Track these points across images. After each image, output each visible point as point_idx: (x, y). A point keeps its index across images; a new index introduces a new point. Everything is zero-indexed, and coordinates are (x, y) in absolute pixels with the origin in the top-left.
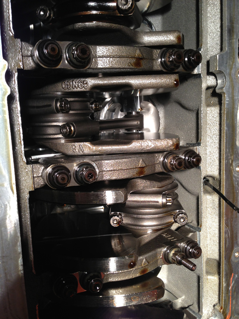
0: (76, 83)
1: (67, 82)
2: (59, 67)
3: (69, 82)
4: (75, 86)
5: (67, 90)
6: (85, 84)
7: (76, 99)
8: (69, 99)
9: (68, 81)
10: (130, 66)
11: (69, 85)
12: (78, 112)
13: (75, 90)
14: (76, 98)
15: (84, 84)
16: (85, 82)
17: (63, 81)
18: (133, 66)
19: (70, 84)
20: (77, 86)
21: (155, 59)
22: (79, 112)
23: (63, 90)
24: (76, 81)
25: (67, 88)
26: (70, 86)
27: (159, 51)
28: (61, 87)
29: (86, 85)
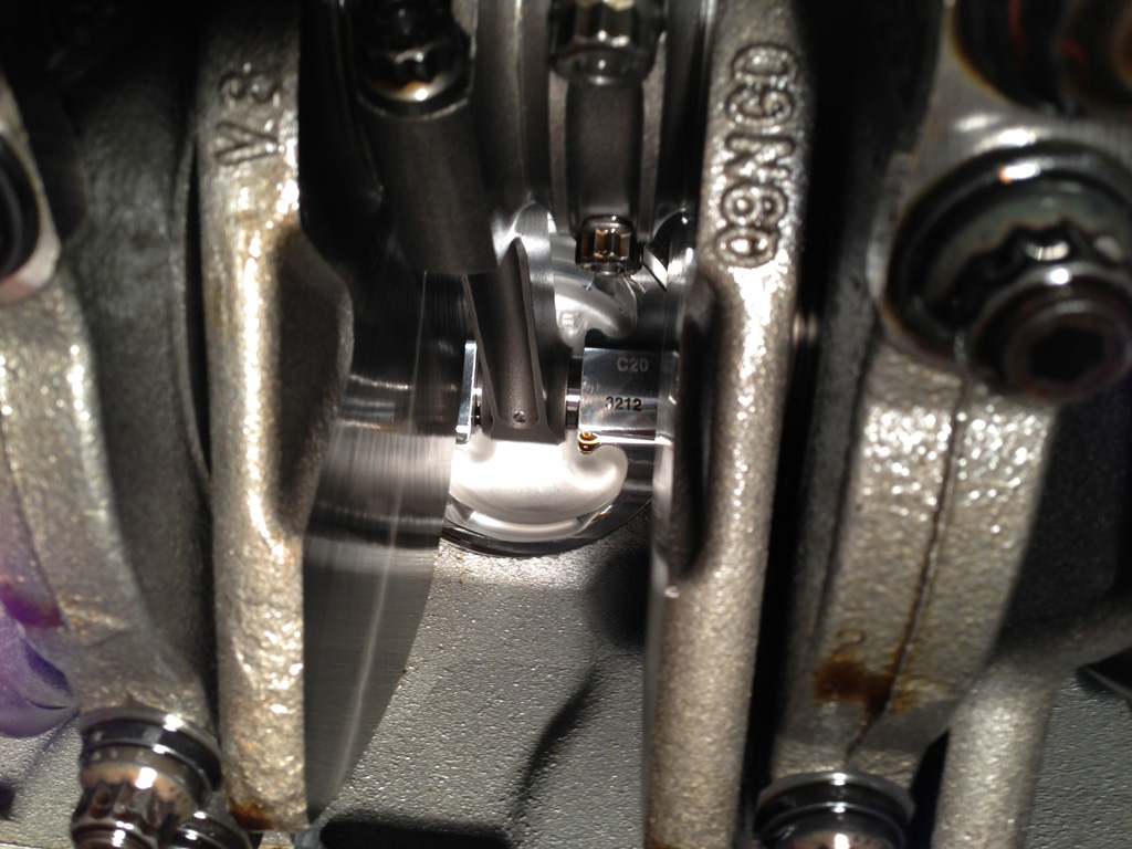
0: (772, 165)
1: (785, 91)
2: (950, 64)
3: (781, 109)
4: (744, 157)
5: (721, 81)
6: (754, 242)
7: (652, 141)
8: (654, 85)
9: (792, 103)
10: (840, 634)
11: (761, 103)
12: (552, 139)
13: (719, 156)
14: (657, 141)
15: (752, 233)
16: (763, 243)
17: (797, 60)
18: (836, 652)
19: (764, 115)
20: (747, 170)
21: (855, 759)
22: (558, 145)
23: (728, 48)
24: (785, 167)
25: (741, 87)
26: (756, 117)
27: (903, 781)
28: (757, 36)
29: (742, 246)
